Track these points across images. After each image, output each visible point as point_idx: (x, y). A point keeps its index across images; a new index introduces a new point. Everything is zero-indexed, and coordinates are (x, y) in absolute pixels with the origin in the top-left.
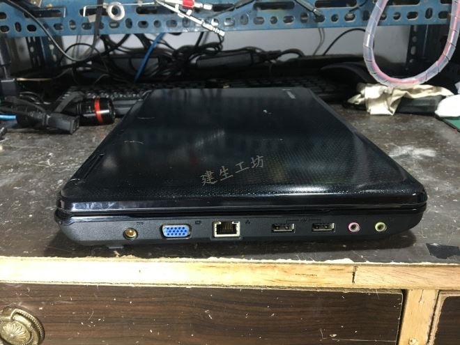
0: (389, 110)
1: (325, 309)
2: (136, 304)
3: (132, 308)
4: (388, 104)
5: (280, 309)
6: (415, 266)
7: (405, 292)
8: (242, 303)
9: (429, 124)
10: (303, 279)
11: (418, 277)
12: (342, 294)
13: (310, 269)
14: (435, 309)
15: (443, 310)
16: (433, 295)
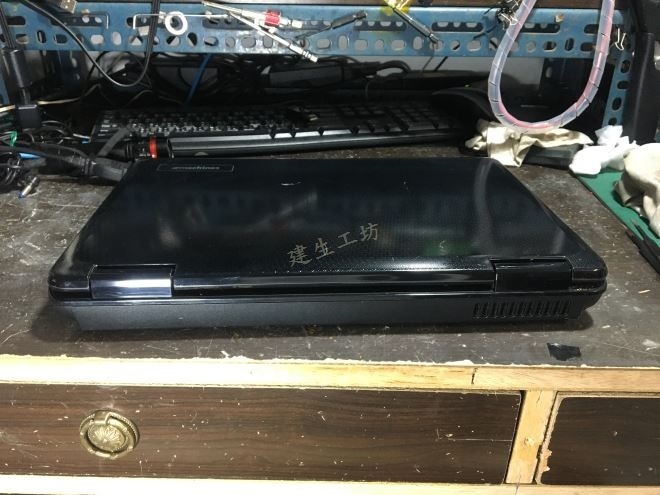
0: (515, 160)
1: (443, 409)
2: (244, 405)
3: (241, 410)
4: (514, 153)
5: (396, 410)
6: (534, 368)
7: (523, 393)
8: (357, 404)
9: (561, 182)
10: (422, 380)
11: (537, 379)
12: (460, 395)
13: (429, 371)
14: (552, 409)
15: (561, 410)
16: (550, 395)
